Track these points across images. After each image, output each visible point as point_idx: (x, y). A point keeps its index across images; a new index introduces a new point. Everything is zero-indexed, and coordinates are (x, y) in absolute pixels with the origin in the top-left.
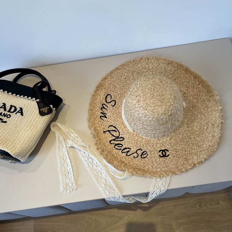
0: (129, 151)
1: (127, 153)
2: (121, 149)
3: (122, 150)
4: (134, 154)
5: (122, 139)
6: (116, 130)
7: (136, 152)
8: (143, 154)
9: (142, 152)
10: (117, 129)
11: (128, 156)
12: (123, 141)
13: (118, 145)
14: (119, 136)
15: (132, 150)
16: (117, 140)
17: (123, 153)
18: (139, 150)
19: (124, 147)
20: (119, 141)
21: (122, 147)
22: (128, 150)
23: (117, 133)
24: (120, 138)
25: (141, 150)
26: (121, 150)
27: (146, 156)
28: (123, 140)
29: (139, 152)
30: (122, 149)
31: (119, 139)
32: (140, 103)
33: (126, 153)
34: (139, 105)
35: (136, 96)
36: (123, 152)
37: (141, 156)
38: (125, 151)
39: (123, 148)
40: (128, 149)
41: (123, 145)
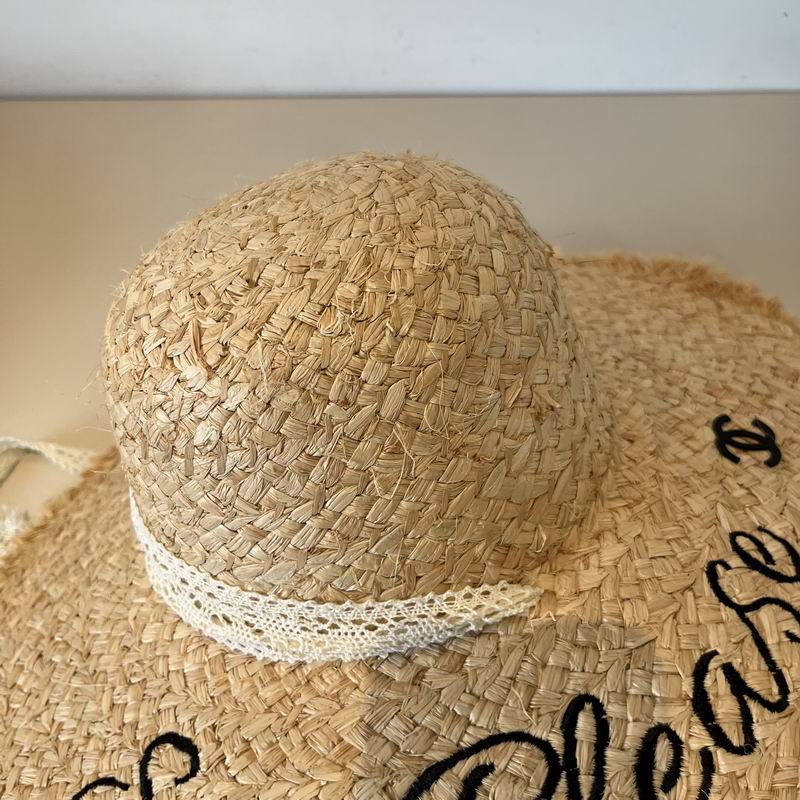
0: (728, 669)
1: (755, 696)
2: (706, 757)
3: (721, 739)
4: (771, 641)
5: (585, 723)
6: (464, 768)
7: (741, 611)
8: (761, 558)
9: (735, 561)
10: (462, 754)
11: (784, 690)
12: (612, 710)
13: (658, 780)
14: (544, 745)
15: (715, 640)
16: (586, 782)
17: (749, 746)
18: (723, 583)
19: (680, 718)
20: (600, 760)
21: (677, 744)
22: (717, 684)
23: (500, 765)
24: (570, 742)
25: (720, 568)
26: (721, 758)
27: (779, 545)
28: (599, 710)
29: (742, 585)
30: (709, 743)
31: (584, 756)
32: (331, 260)
33: (755, 708)
34: (343, 265)
35: (239, 286)
36: (737, 740)
37: (781, 578)
38: (725, 708)
39: (698, 729)
40: (708, 682)
41: (663, 729)
